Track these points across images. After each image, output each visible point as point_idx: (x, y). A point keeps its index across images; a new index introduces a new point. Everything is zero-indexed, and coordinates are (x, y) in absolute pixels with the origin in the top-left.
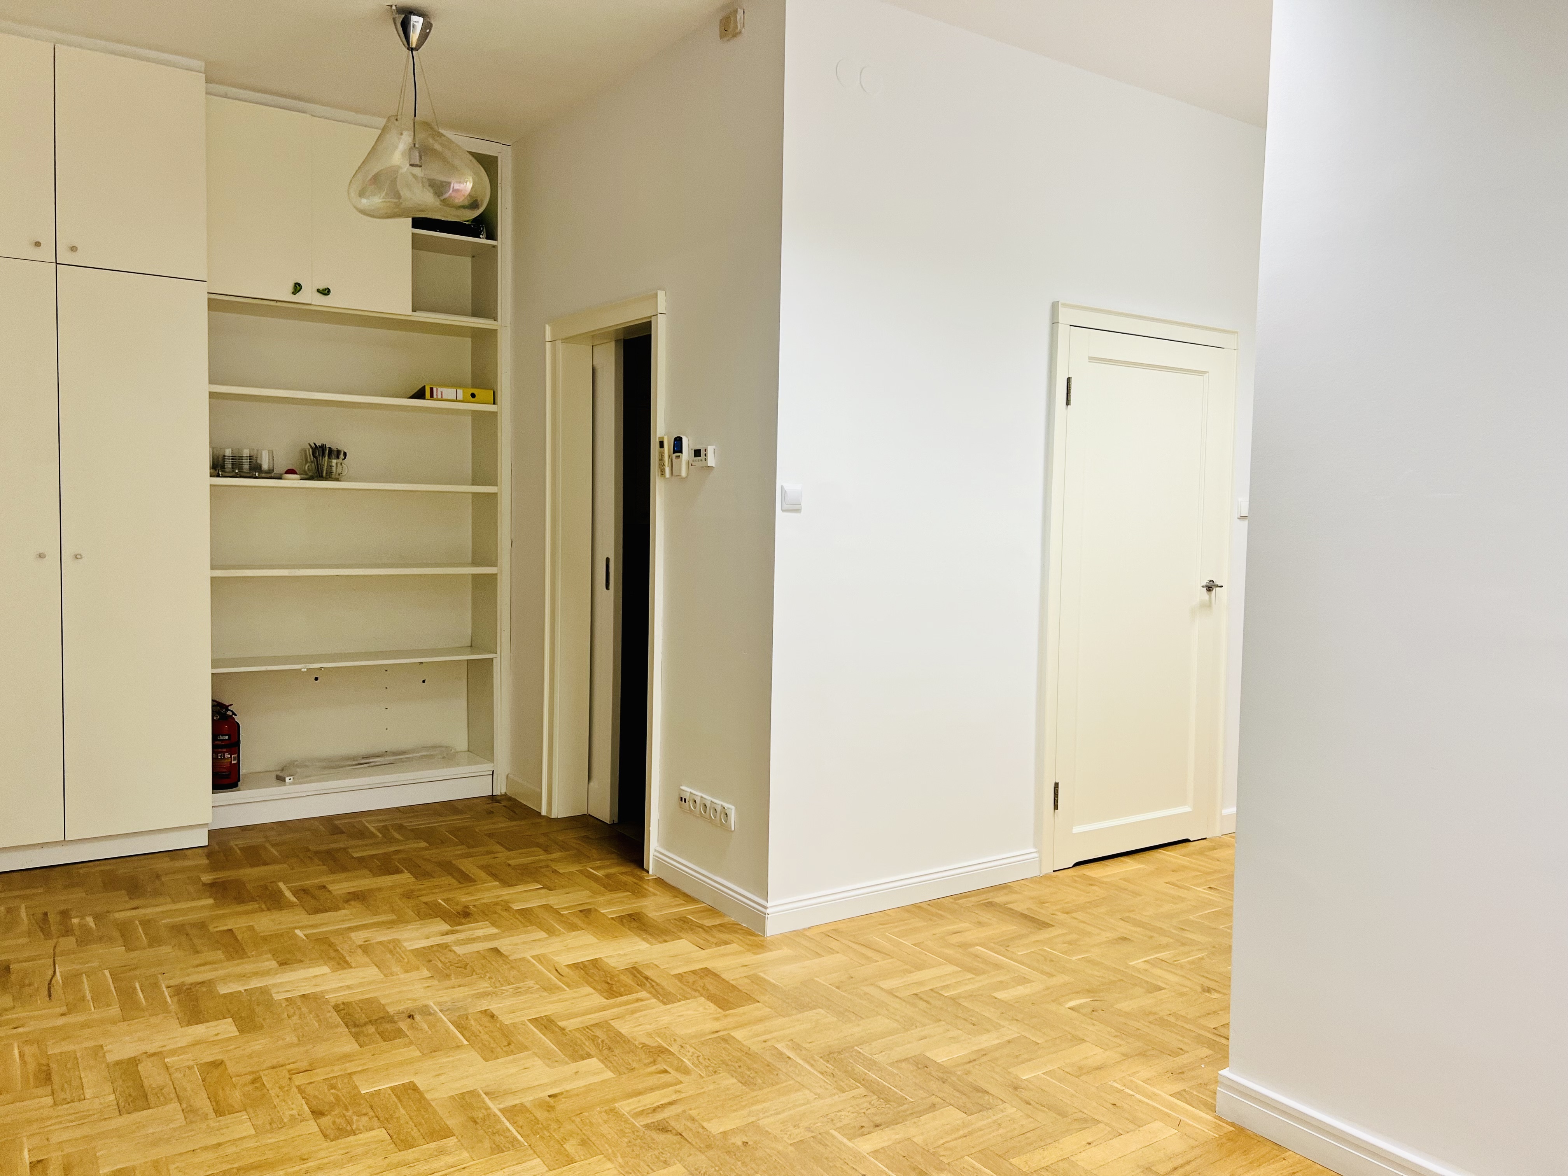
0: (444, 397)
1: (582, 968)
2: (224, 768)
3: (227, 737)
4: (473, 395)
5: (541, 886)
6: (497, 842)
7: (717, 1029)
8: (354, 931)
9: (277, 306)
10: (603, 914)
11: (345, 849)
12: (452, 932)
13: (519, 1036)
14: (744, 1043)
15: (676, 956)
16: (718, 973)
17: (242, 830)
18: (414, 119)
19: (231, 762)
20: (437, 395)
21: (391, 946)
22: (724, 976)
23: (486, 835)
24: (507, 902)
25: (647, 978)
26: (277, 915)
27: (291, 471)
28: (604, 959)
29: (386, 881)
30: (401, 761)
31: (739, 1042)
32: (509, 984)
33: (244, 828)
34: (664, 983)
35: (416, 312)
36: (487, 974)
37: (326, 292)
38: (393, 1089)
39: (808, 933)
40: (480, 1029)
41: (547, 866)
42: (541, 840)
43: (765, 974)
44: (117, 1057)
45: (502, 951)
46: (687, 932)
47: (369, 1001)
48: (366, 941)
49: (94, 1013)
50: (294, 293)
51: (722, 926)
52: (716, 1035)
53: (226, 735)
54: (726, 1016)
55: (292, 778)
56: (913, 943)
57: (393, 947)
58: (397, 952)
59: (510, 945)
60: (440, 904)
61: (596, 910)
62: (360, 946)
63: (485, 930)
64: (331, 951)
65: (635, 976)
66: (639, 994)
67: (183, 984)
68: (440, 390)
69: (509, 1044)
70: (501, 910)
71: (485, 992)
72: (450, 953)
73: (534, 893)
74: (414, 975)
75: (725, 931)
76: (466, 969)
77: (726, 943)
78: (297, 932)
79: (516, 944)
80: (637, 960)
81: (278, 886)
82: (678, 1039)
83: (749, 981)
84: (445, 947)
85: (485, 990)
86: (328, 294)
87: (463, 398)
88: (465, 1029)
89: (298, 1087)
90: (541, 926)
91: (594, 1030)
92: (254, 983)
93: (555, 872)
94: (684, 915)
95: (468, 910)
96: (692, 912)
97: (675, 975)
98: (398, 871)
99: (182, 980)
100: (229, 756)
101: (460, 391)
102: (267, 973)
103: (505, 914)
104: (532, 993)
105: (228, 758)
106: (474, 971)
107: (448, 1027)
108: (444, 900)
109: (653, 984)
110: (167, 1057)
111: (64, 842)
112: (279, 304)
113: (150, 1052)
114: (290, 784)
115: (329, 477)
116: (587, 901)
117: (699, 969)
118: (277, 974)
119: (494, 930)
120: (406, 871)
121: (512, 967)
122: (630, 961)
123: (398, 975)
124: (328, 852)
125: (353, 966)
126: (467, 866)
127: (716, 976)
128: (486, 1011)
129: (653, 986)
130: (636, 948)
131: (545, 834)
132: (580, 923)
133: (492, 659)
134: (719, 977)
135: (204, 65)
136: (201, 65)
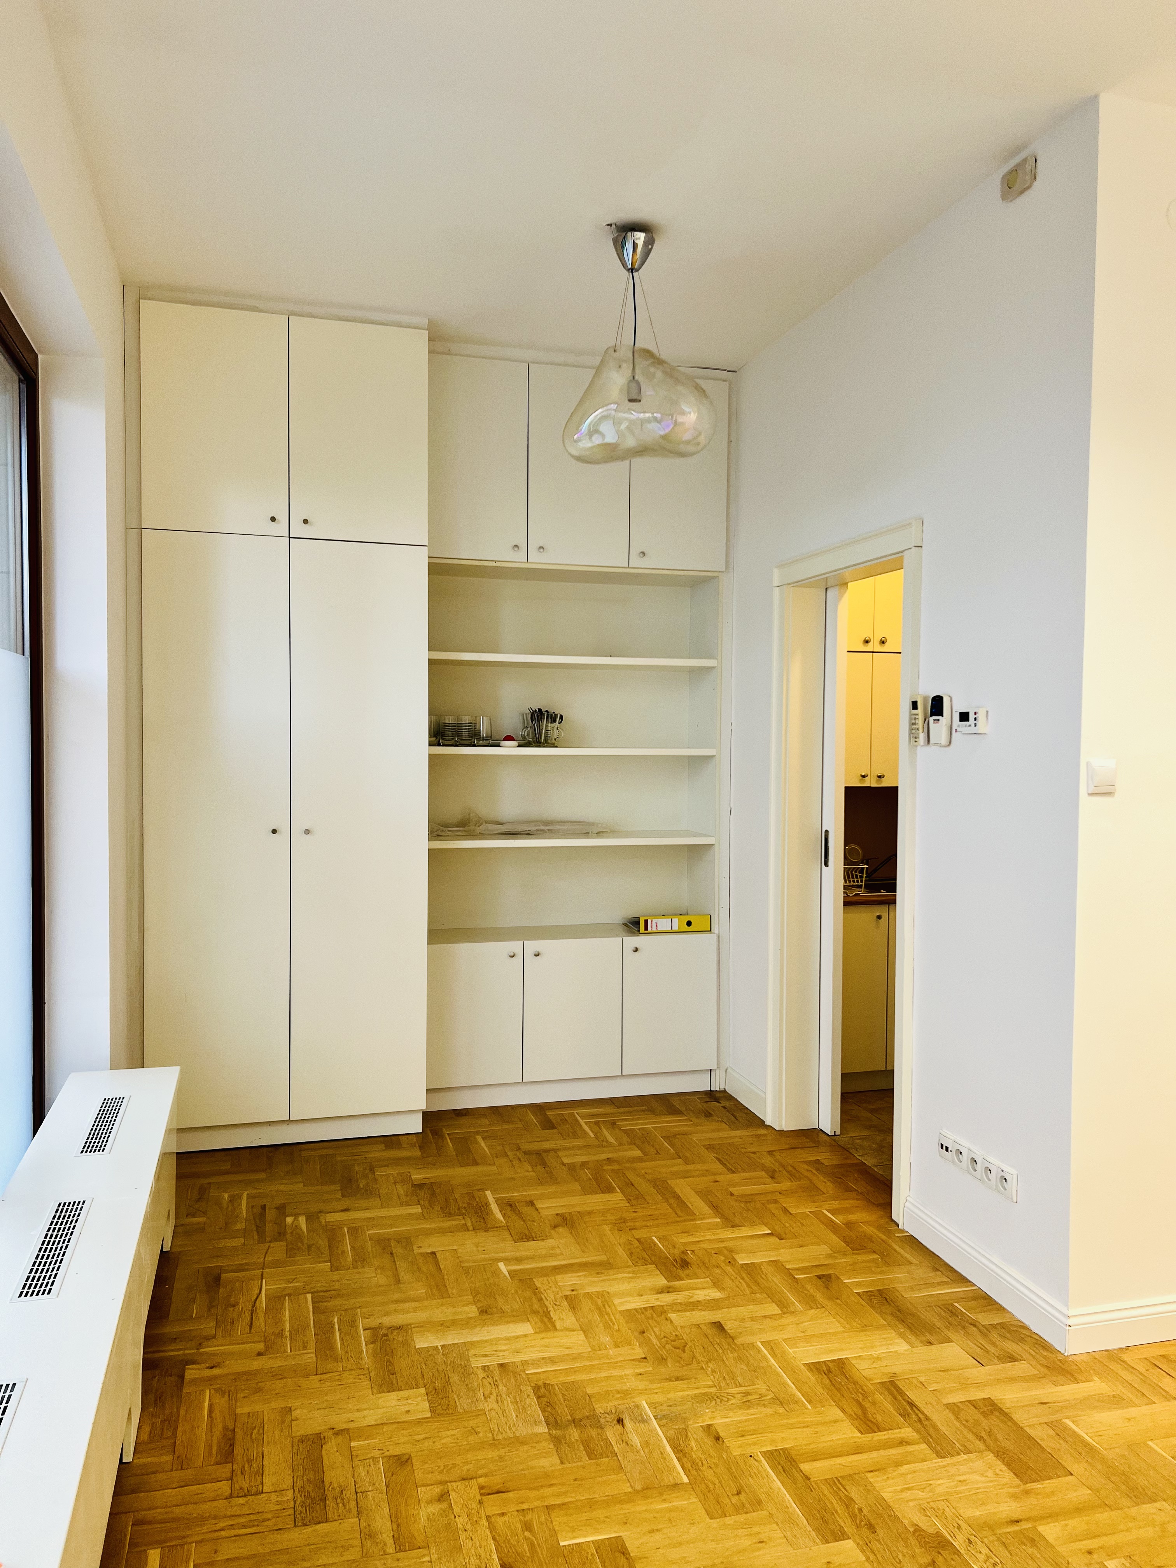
1: (826, 1372)
5: (770, 1232)
6: (718, 1159)
7: (1016, 1516)
8: (561, 1273)
10: (846, 1285)
11: (555, 1151)
12: (668, 1290)
13: (751, 1480)
14: (1058, 1549)
15: (946, 1371)
16: (1007, 1411)
18: (634, 348)
21: (599, 1302)
22: (1016, 1417)
23: (704, 1146)
24: (730, 1251)
25: (912, 1404)
26: (481, 1237)
27: (509, 738)
28: (853, 1362)
29: (597, 1201)
31: (1052, 1547)
32: (736, 1387)
34: (936, 1417)
36: (710, 1365)
38: (598, 1544)
39: (1126, 1357)
40: (703, 1457)
41: (775, 1201)
42: (768, 1161)
43: (1073, 1422)
44: (303, 1432)
45: (726, 1328)
46: (958, 1332)
47: (572, 1386)
48: (573, 1290)
49: (291, 1356)
51: (1003, 1327)
52: (1016, 1528)
54: (1027, 1492)
57: (602, 1302)
58: (607, 1314)
59: (736, 1320)
60: (655, 1244)
61: (838, 1278)
62: (566, 1297)
63: (705, 1292)
64: (535, 1300)
65: (895, 1398)
66: (903, 1430)
67: (380, 1327)
69: (739, 1493)
70: (724, 1261)
71: (706, 1394)
72: (664, 1321)
73: (762, 1241)
74: (626, 1352)
75: (1008, 1335)
76: (684, 1351)
77: (1012, 1359)
78: (501, 1265)
79: (743, 1320)
80: (895, 1369)
81: (485, 1196)
82: (964, 1526)
83: (1051, 1432)
84: (659, 1312)
85: (706, 1390)
88: (684, 1455)
89: (488, 1518)
90: (773, 1296)
91: (848, 1487)
92: (452, 1338)
93: (785, 1210)
94: (950, 1302)
95: (686, 1258)
96: (961, 1300)
97: (948, 1406)
98: (609, 1190)
99: (379, 1321)
102: (466, 1324)
103: (729, 1269)
104: (765, 1405)
106: (694, 1356)
107: (664, 1448)
108: (660, 1239)
109: (921, 1415)
110: (354, 1440)
111: (288, 1122)
113: (339, 1427)
115: (546, 743)
116: (826, 1262)
117: (980, 1400)
118: (476, 1326)
119: (715, 1294)
120: (619, 1191)
121: (740, 1358)
122: (886, 1370)
123: (606, 1349)
124: (538, 1153)
125: (558, 1327)
126: (684, 1188)
127: (1005, 1415)
128: (709, 1426)
129: (920, 1420)
130: (892, 1349)
131: (770, 1153)
134: (1010, 1419)
135: (427, 320)
136: (424, 321)
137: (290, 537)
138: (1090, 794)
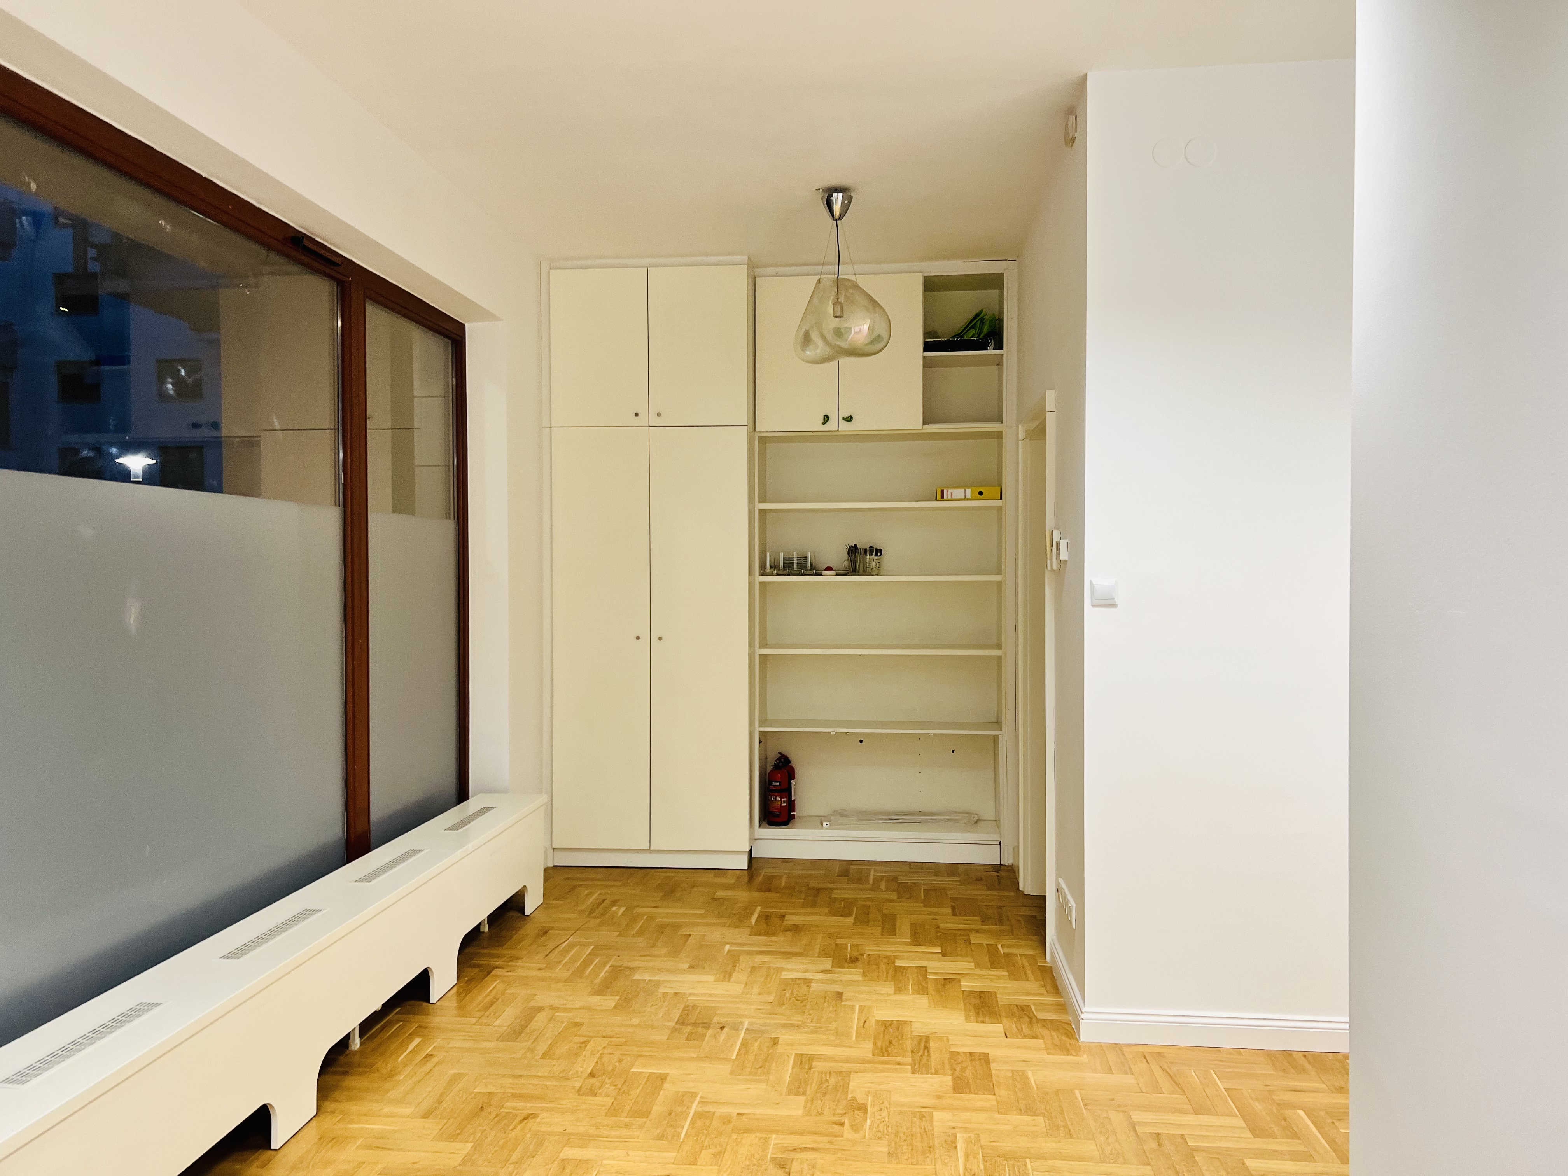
0: (954, 497)
1: (888, 1025)
2: (776, 809)
3: (778, 784)
4: (981, 493)
5: (940, 951)
6: (953, 906)
9: (814, 436)
10: (961, 986)
12: (826, 972)
13: (774, 1063)
14: (934, 1124)
15: (978, 1037)
16: (991, 1061)
17: (783, 862)
18: (837, 278)
19: (781, 804)
20: (947, 496)
21: (772, 972)
22: (995, 1064)
23: (953, 898)
24: (897, 957)
25: (927, 1048)
26: (729, 931)
27: (829, 569)
28: (913, 1023)
29: (832, 921)
30: (926, 821)
31: (932, 1121)
32: (817, 1023)
33: (785, 861)
34: (935, 1056)
35: (928, 425)
37: (849, 419)
38: (651, 1074)
40: (757, 1049)
41: (967, 935)
43: (1032, 1073)
44: (536, 1004)
45: (844, 996)
46: (1011, 1020)
47: (710, 1009)
48: (760, 964)
49: (557, 972)
50: (824, 424)
51: (1050, 1022)
52: (920, 1110)
53: (777, 782)
54: (950, 1097)
55: (828, 823)
56: (1225, 1087)
57: (774, 973)
58: (771, 979)
59: (856, 992)
60: (846, 948)
61: (959, 981)
62: (752, 967)
63: (852, 976)
64: (730, 966)
65: (919, 1044)
66: (904, 1058)
67: (621, 967)
68: (950, 491)
69: (760, 1068)
70: (885, 963)
71: (792, 1024)
72: (806, 988)
73: (927, 955)
74: (762, 998)
75: (1048, 1027)
76: (802, 1003)
77: (1035, 1037)
78: (727, 946)
79: (861, 993)
80: (937, 1030)
82: (885, 1103)
83: (1009, 1075)
84: (807, 982)
85: (794, 1022)
86: (851, 421)
87: (971, 496)
88: (746, 1047)
89: (602, 1055)
90: (899, 984)
91: (832, 1076)
92: (659, 977)
93: (967, 941)
95: (860, 957)
96: (1039, 1004)
97: (953, 1052)
98: (848, 915)
99: (623, 964)
100: (779, 799)
101: (969, 491)
102: (675, 971)
103: (883, 967)
104: (824, 1034)
105: (778, 801)
106: (805, 1005)
107: (736, 1043)
109: (926, 1053)
110: (559, 1012)
111: (649, 851)
112: (815, 434)
113: (555, 1006)
114: (827, 829)
115: (865, 572)
116: (962, 972)
117: (979, 1053)
118: (679, 973)
119: (859, 978)
120: (853, 917)
121: (835, 1011)
122: (930, 1030)
123: (751, 994)
124: (819, 889)
125: (732, 980)
126: (904, 920)
127: (986, 1062)
128: (776, 1038)
132: (931, 990)
133: (997, 736)
134: (988, 1064)
135: (747, 257)
136: (745, 258)
137: (649, 426)
138: (1093, 606)
